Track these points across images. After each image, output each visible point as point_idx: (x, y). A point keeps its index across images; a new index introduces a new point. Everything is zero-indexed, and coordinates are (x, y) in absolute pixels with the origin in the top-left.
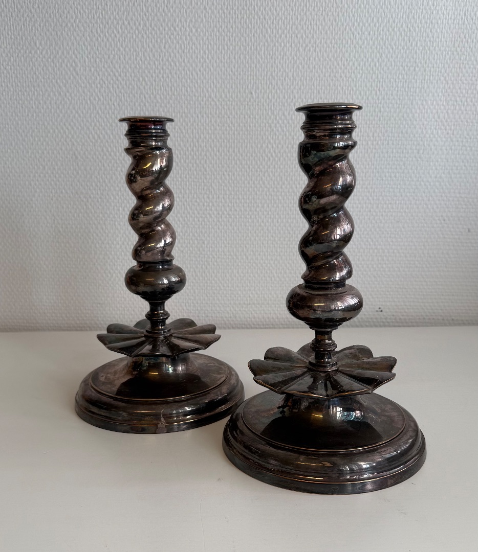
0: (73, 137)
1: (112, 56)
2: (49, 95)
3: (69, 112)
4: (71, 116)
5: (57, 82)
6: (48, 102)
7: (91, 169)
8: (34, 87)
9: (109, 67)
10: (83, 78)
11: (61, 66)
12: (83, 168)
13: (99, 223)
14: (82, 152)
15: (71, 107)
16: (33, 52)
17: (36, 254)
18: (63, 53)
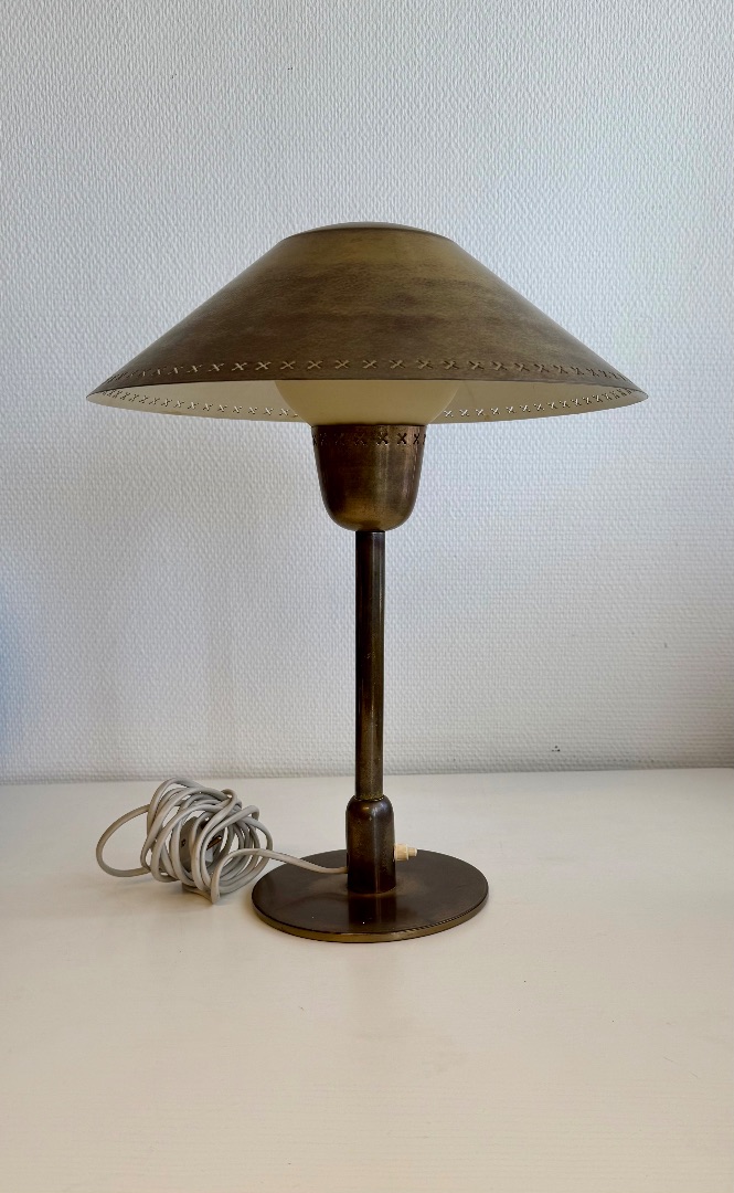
0: (160, 535)
1: (209, 437)
2: (130, 484)
3: (155, 504)
4: (159, 510)
5: (140, 468)
6: (129, 493)
7: (182, 575)
8: (112, 474)
9: (206, 450)
10: (174, 464)
11: (146, 449)
12: (172, 574)
13: (192, 642)
14: (171, 555)
15: (158, 499)
16: (111, 432)
17: (110, 683)
18: (148, 433)
